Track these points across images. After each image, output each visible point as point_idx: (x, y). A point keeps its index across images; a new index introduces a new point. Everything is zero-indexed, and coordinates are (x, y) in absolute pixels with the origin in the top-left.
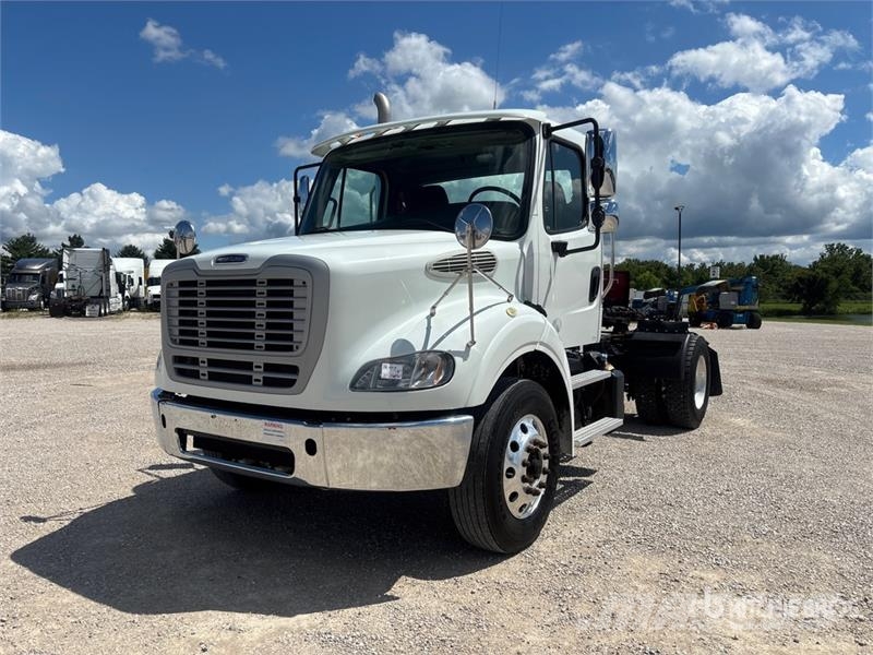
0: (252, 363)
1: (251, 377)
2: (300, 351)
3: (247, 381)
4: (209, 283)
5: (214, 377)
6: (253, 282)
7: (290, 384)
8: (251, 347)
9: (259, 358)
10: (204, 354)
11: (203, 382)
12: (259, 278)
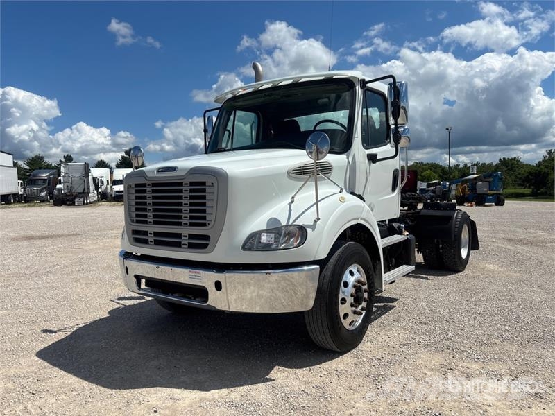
0: (181, 234)
1: (181, 242)
2: (210, 226)
3: (178, 245)
4: (154, 185)
5: (157, 243)
6: (181, 184)
7: (204, 246)
8: (180, 224)
9: (185, 231)
10: (151, 229)
11: (152, 247)
12: (185, 181)
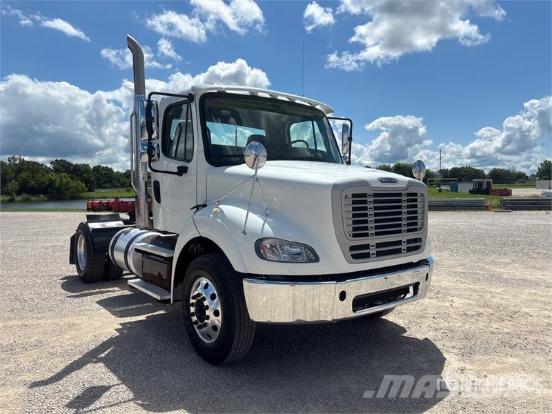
1: (401, 249)
2: (422, 231)
3: (398, 251)
4: (375, 195)
5: (379, 254)
6: (400, 195)
7: (417, 248)
9: (403, 237)
10: (372, 241)
11: (374, 259)
12: (403, 192)
